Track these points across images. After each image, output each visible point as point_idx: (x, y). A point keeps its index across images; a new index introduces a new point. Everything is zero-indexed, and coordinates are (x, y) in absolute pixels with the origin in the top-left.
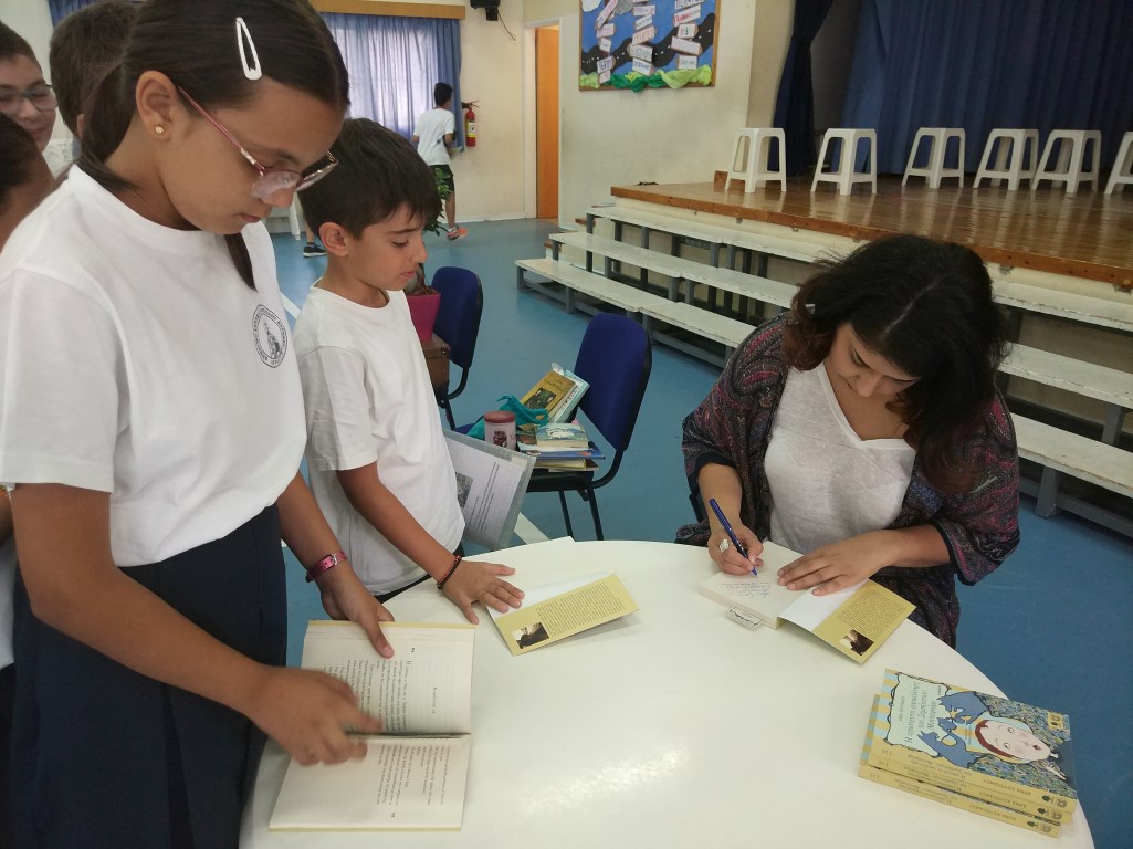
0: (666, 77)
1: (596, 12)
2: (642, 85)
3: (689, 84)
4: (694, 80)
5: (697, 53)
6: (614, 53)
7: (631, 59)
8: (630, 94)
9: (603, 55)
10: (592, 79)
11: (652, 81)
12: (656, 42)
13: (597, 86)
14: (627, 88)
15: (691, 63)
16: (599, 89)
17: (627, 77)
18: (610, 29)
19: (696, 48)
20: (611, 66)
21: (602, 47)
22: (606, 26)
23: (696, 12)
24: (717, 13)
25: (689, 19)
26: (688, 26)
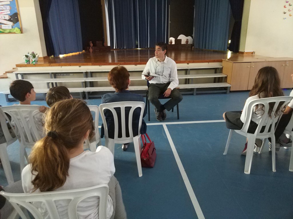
3: (10, 33)
5: (11, 25)
15: (9, 27)
23: (7, 12)
24: (18, 12)
25: (4, 14)
26: (5, 16)
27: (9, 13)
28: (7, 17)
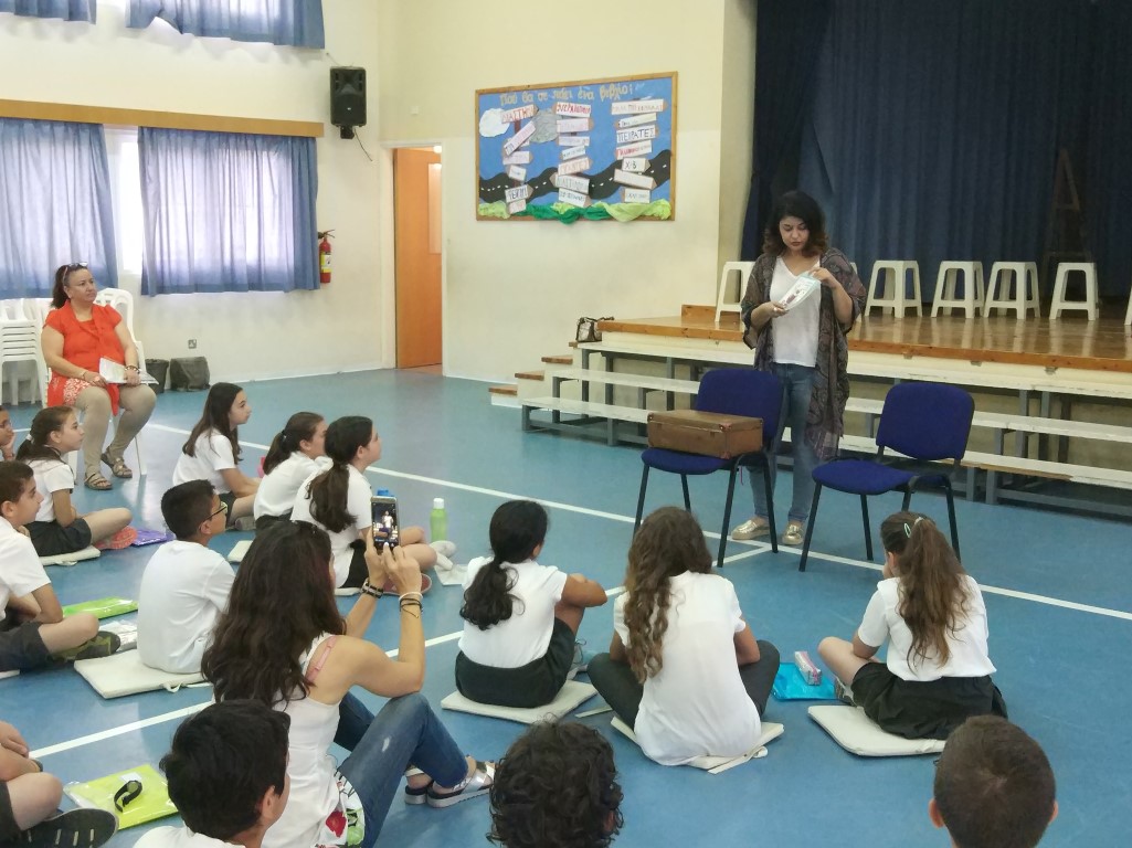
0: (611, 209)
1: (502, 139)
2: (574, 216)
3: (642, 218)
4: (649, 214)
5: (650, 187)
6: (531, 183)
7: (557, 190)
8: (559, 225)
9: (514, 183)
10: (497, 208)
11: (589, 213)
12: (592, 174)
13: (506, 216)
14: (555, 219)
15: (643, 196)
16: (509, 219)
17: (554, 207)
18: (525, 157)
19: (649, 182)
20: (526, 195)
21: (512, 175)
22: (516, 153)
23: (646, 147)
24: (672, 150)
25: (636, 153)
26: (636, 160)
27: (649, 150)
28: (642, 165)
